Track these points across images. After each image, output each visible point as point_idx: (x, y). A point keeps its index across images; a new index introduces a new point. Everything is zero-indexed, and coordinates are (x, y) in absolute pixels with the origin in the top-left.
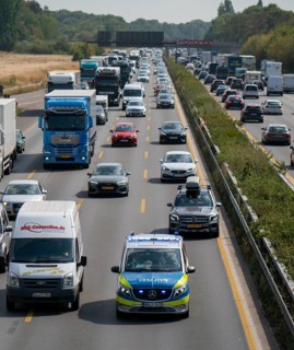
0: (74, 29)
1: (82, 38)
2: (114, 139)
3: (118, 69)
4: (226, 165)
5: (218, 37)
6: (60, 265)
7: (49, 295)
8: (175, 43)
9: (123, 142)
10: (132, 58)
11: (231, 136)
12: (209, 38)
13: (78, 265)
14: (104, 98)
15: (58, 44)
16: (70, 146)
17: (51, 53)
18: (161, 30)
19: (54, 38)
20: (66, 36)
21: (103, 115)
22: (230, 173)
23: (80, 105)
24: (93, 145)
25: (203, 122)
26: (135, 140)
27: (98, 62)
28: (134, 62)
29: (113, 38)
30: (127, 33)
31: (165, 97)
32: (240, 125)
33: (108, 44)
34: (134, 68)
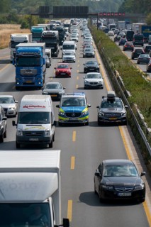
0: (21, 4)
1: (27, 12)
2: (56, 73)
3: (57, 32)
4: (136, 105)
5: (129, 10)
6: (43, 125)
7: (37, 140)
8: (97, 15)
9: (62, 75)
10: (65, 26)
11: (139, 84)
12: (122, 11)
13: (52, 125)
14: (48, 50)
15: (10, 16)
16: (31, 76)
17: (4, 23)
18: (86, 5)
19: (7, 11)
20: (16, 10)
21: (48, 61)
22: (139, 111)
23: (37, 51)
24: (44, 76)
25: (118, 74)
26: (70, 74)
27: (43, 28)
28: (67, 28)
29: (51, 11)
30: (61, 7)
31: (89, 50)
32: (146, 75)
33: (47, 16)
34: (67, 33)
